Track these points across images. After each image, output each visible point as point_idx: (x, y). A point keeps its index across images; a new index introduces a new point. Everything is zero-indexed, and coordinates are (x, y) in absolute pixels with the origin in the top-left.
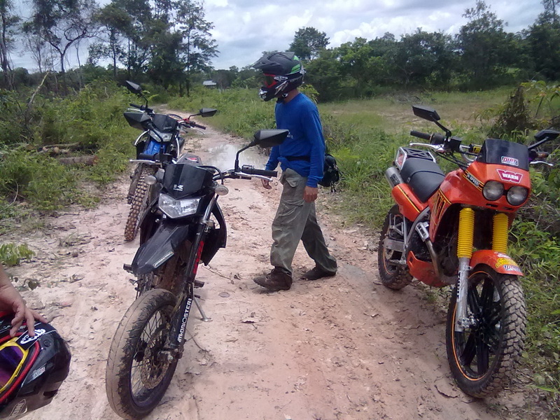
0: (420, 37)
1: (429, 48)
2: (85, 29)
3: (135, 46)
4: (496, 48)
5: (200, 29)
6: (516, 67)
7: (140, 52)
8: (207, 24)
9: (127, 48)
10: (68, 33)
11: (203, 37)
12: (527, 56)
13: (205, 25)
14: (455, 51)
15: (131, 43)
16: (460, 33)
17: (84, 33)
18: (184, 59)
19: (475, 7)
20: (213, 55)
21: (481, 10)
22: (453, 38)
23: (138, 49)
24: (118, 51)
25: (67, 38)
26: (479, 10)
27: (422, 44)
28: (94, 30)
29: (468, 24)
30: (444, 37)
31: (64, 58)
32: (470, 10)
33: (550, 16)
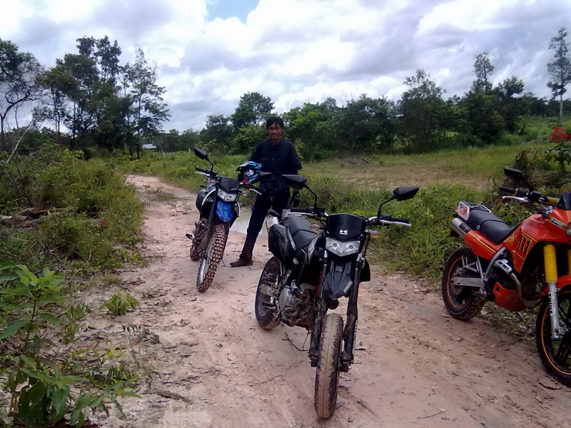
0: (365, 102)
1: (374, 113)
2: (29, 92)
3: (80, 109)
4: (436, 113)
5: (152, 93)
6: (454, 131)
7: (85, 116)
8: (159, 89)
9: (73, 112)
10: (10, 95)
11: (154, 102)
12: (464, 121)
13: (156, 90)
14: (398, 116)
15: (77, 106)
16: (402, 100)
17: (27, 96)
18: (135, 123)
19: (415, 75)
20: (164, 119)
21: (421, 79)
22: (395, 104)
23: (84, 112)
24: (63, 114)
25: (8, 100)
26: (419, 78)
27: (367, 109)
28: (38, 93)
29: (410, 90)
30: (387, 103)
31: (4, 121)
32: (411, 79)
33: (483, 84)
